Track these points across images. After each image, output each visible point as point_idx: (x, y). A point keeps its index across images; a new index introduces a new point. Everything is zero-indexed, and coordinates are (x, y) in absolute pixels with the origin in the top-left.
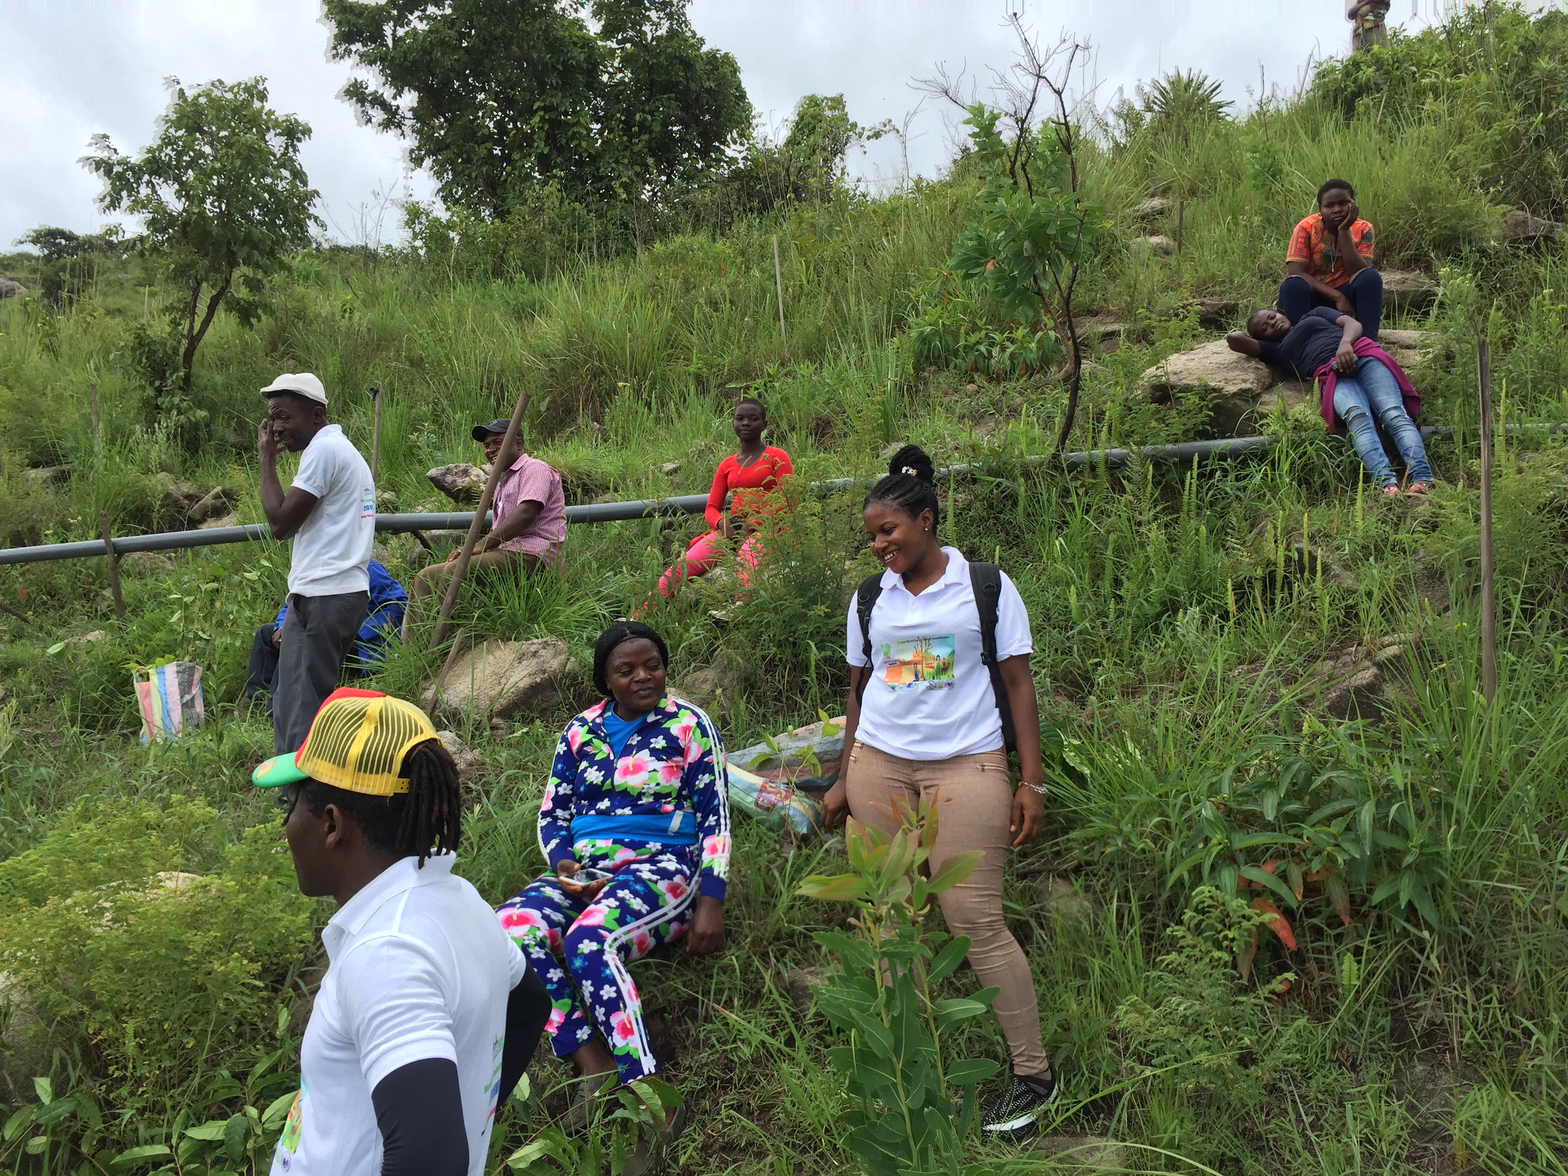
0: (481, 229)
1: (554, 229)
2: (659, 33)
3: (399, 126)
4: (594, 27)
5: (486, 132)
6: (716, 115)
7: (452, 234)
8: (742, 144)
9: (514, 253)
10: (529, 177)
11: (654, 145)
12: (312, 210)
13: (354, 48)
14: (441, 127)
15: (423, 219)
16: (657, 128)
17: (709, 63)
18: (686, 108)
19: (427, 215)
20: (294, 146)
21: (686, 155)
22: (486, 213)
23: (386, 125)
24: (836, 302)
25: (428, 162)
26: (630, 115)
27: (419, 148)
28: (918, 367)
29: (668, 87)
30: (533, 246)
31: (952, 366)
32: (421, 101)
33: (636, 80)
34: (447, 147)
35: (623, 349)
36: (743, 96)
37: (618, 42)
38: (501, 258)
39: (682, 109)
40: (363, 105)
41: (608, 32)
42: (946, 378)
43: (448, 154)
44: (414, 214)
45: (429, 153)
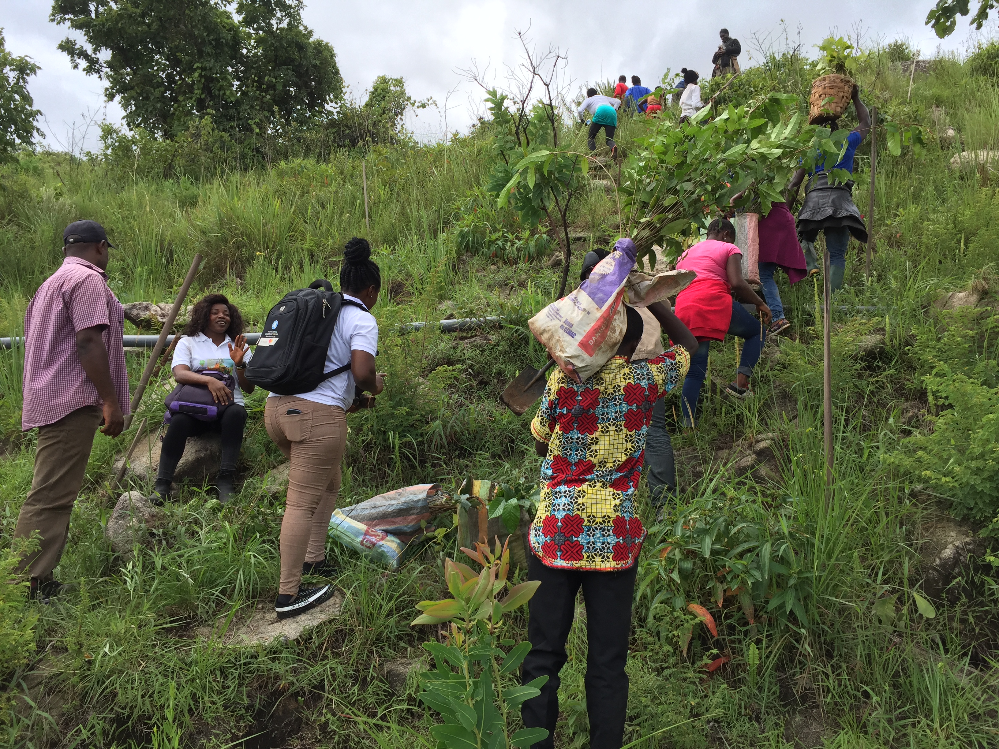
0: (155, 146)
1: (208, 149)
2: (281, 26)
3: (98, 71)
4: (237, 18)
5: (159, 80)
6: (319, 82)
7: (135, 148)
8: (336, 103)
9: (180, 162)
10: (189, 113)
11: (277, 98)
12: (35, 123)
13: (67, 17)
14: (128, 74)
15: (114, 136)
16: (280, 87)
17: (315, 48)
18: (299, 75)
19: (117, 134)
20: (23, 79)
21: (299, 107)
22: (159, 135)
23: (89, 70)
24: (403, 208)
25: (118, 98)
26: (261, 78)
27: (112, 88)
28: (459, 253)
29: (289, 61)
30: (193, 160)
31: (480, 253)
32: (114, 56)
33: (265, 55)
34: (132, 88)
35: (259, 230)
36: (337, 72)
37: (254, 29)
38: (170, 165)
39: (296, 77)
40: (72, 56)
41: (248, 22)
42: (476, 261)
43: (133, 93)
44: (108, 131)
45: (118, 92)
